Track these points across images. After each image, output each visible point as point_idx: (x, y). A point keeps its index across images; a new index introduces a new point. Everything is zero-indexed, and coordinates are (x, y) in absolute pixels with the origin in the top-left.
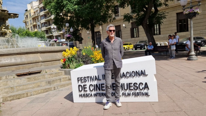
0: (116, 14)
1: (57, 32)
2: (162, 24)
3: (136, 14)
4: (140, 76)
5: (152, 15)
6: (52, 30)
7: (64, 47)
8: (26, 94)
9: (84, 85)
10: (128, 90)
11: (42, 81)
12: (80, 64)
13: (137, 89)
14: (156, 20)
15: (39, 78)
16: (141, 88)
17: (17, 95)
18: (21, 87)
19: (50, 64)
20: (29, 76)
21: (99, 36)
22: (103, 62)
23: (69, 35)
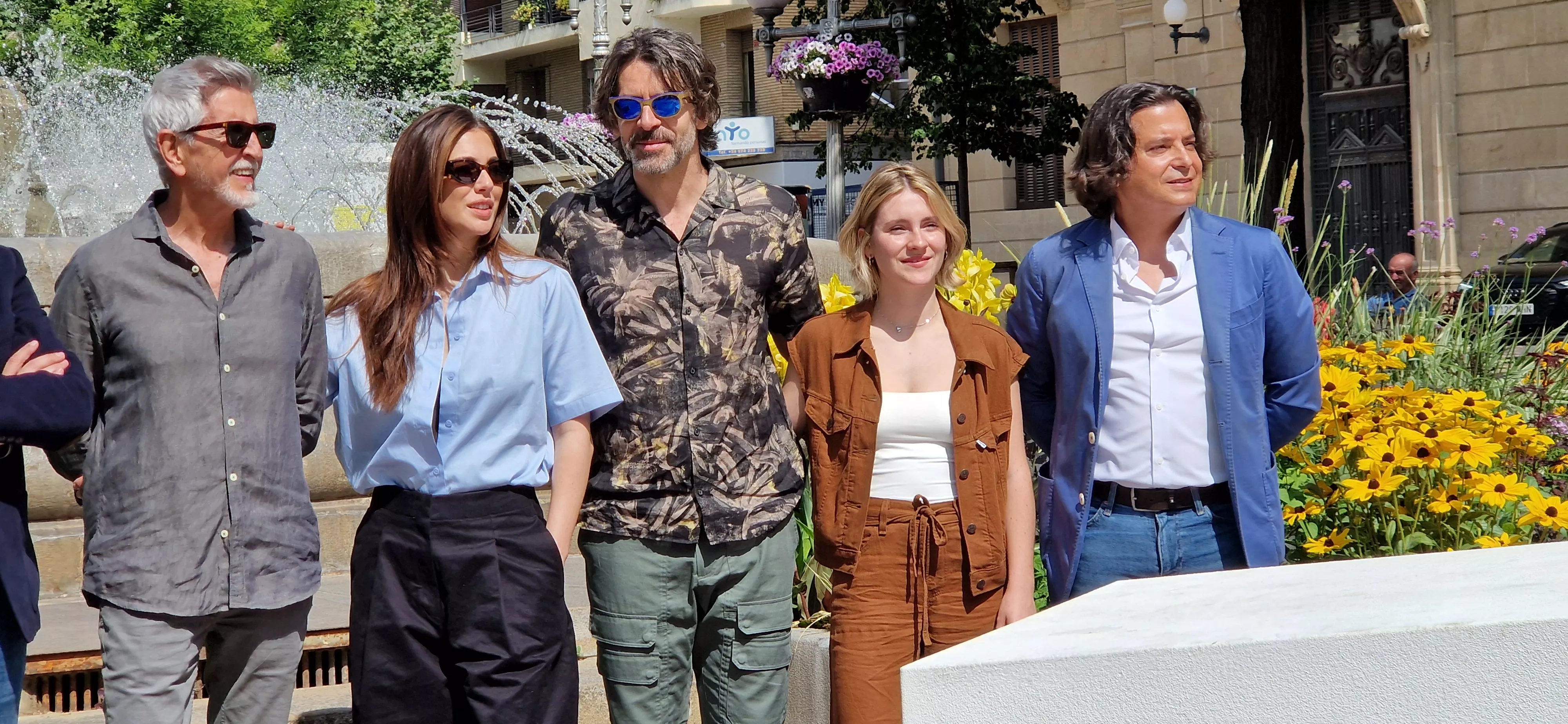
21: (1377, 78)
22: (1468, 540)
23: (857, 40)
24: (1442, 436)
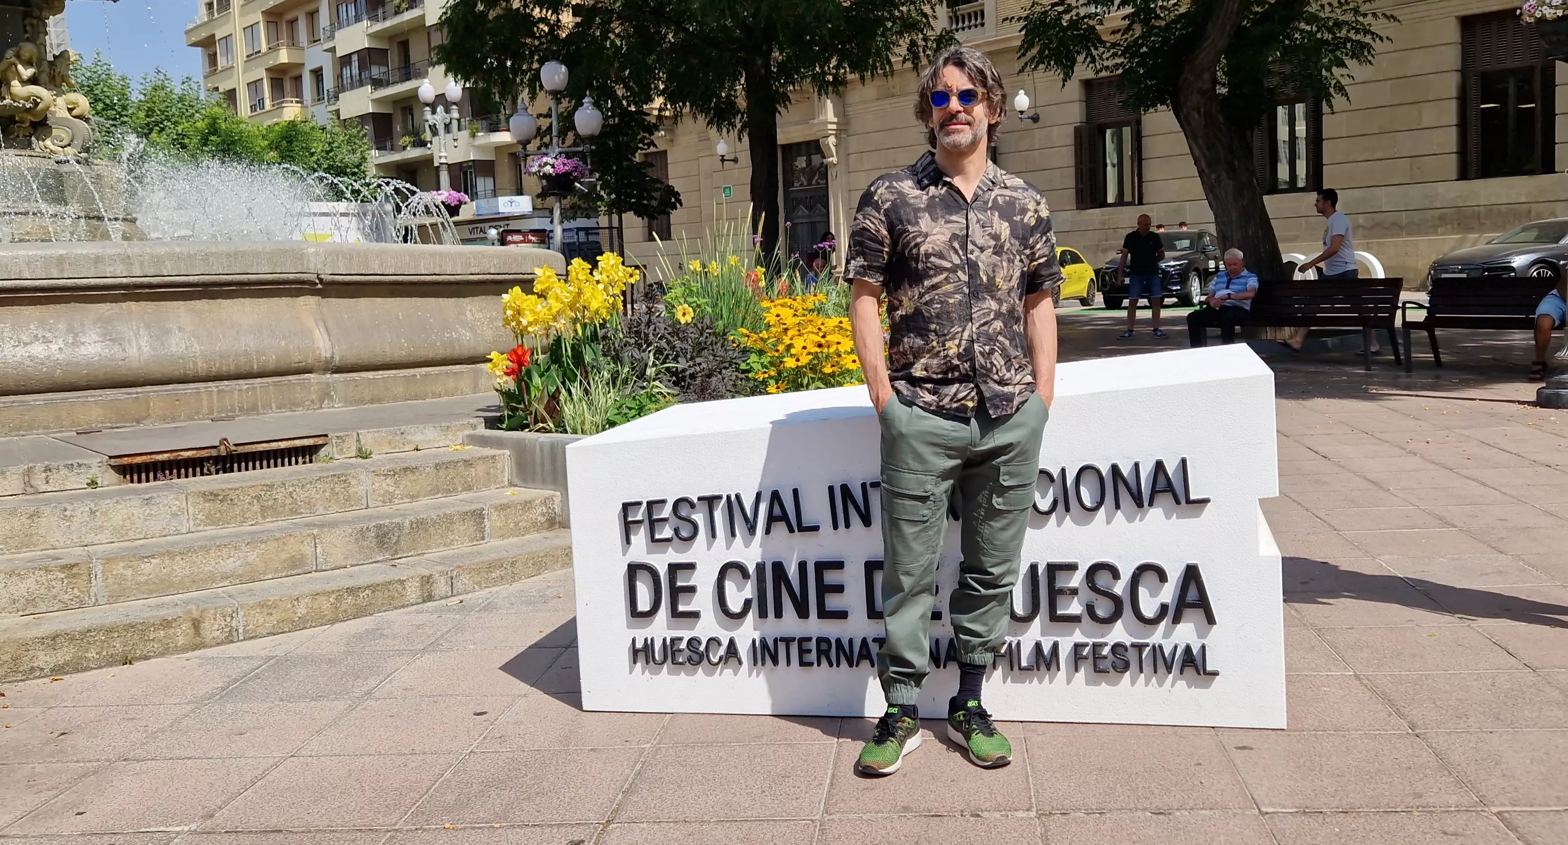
0: (964, 9)
1: (465, 134)
2: (1338, 101)
3: (1129, 10)
4: (1140, 504)
5: (1255, 23)
6: (428, 115)
7: (524, 257)
8: (186, 626)
9: (674, 569)
10: (1037, 621)
11: (322, 526)
12: (650, 397)
13: (1111, 620)
14: (1287, 69)
15: (301, 495)
16: (1149, 608)
17: (110, 630)
18: (147, 567)
19: (400, 390)
20: (222, 476)
21: (814, 182)
22: (840, 384)
23: (568, 157)
24: (828, 338)
